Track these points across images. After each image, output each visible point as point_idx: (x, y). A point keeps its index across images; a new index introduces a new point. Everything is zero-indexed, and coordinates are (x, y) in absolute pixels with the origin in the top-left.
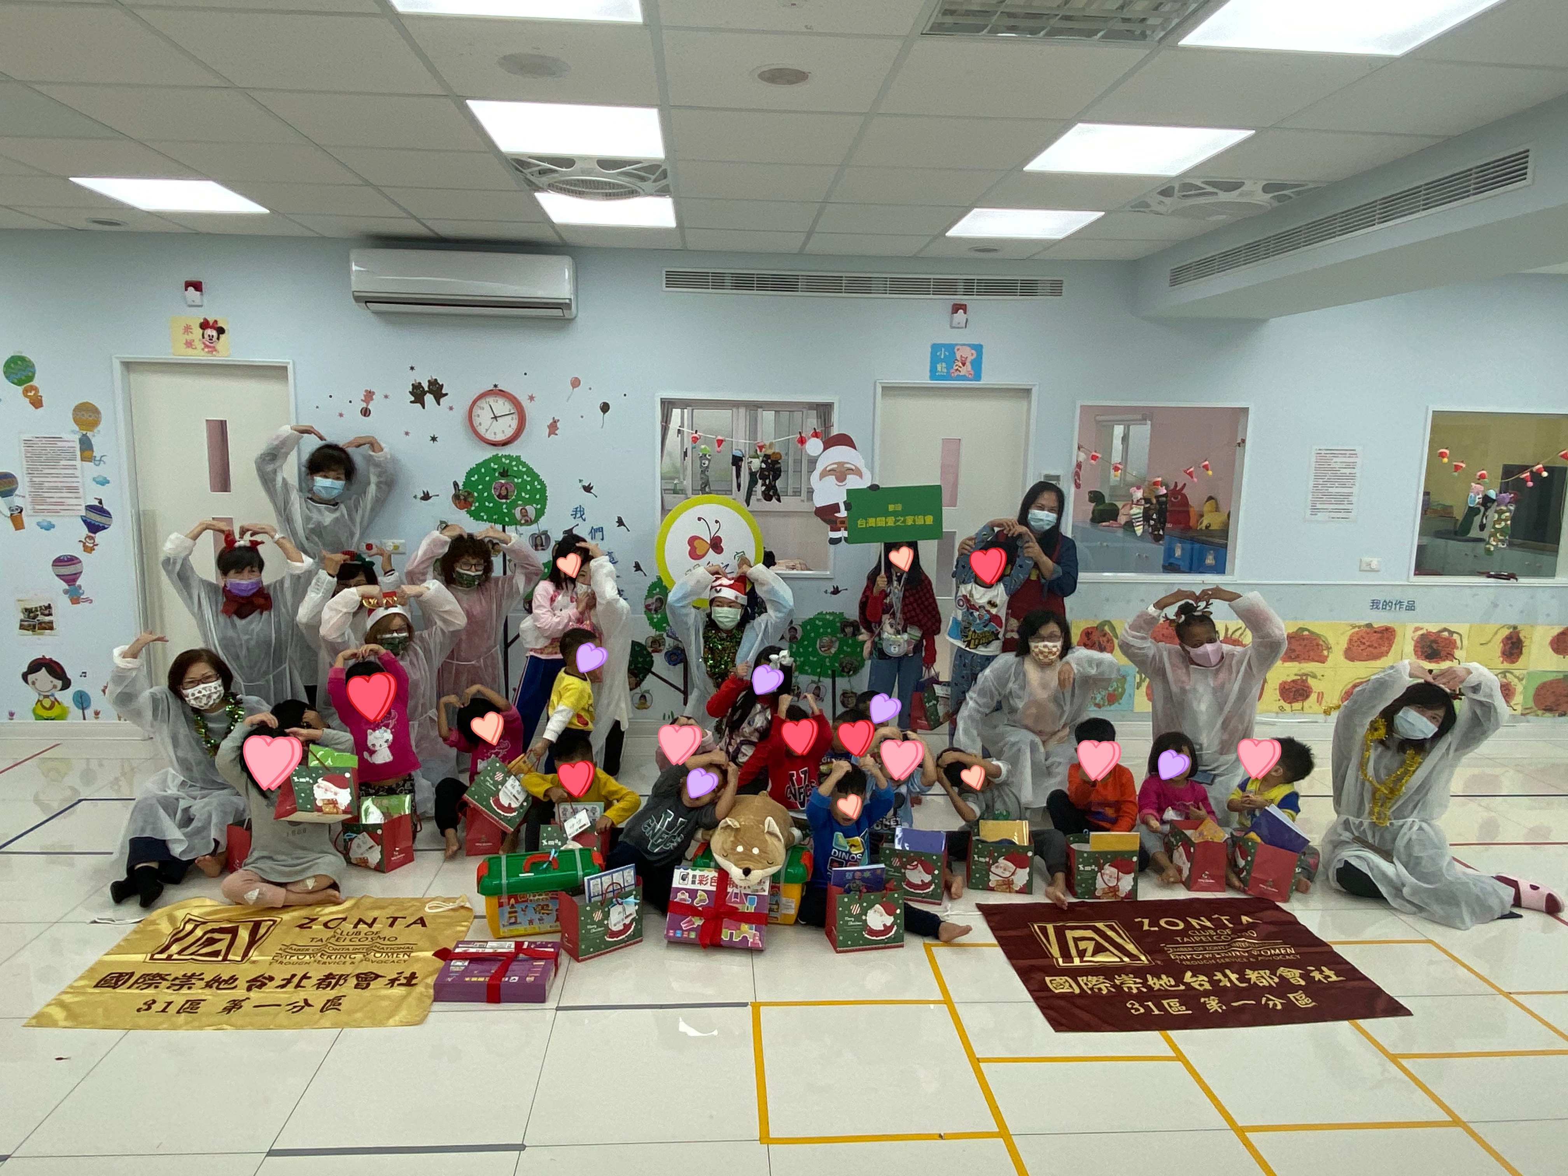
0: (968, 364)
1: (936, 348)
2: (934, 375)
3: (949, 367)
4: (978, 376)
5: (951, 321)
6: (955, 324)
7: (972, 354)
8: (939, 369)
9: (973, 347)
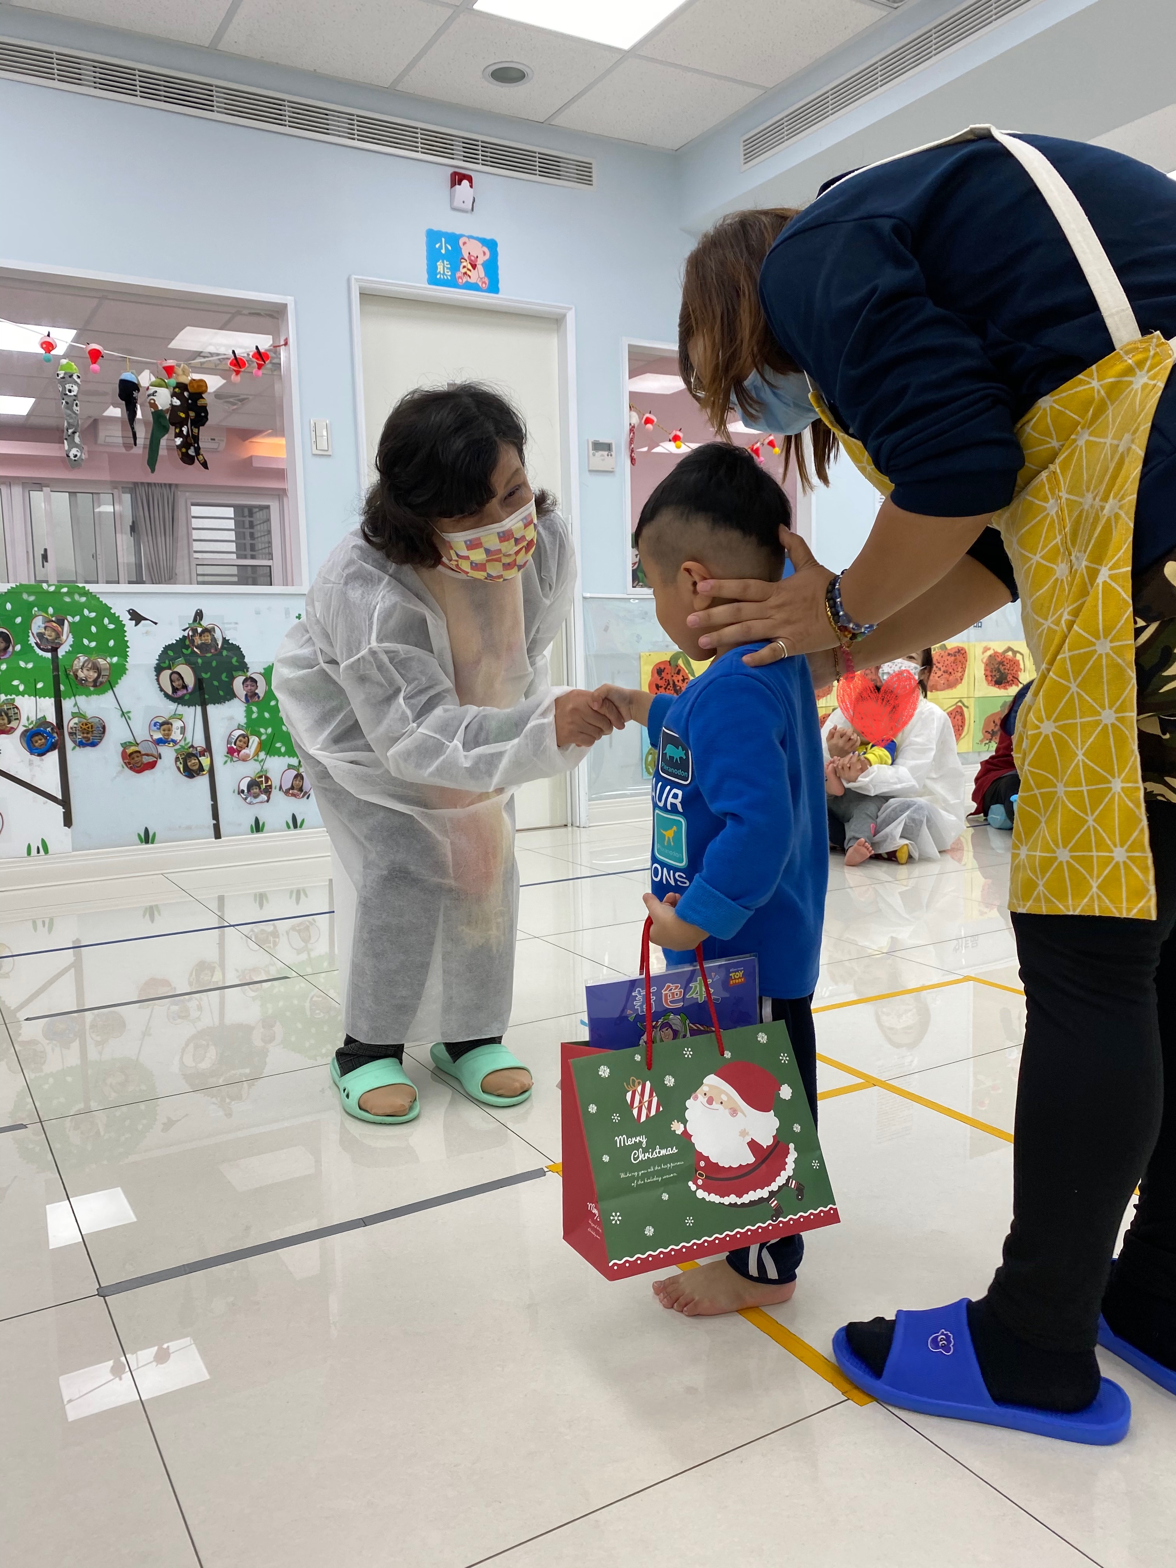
0: (479, 267)
1: (433, 236)
2: (433, 280)
3: (454, 268)
4: (494, 287)
5: (452, 198)
6: (457, 203)
7: (484, 254)
8: (440, 268)
9: (484, 242)
